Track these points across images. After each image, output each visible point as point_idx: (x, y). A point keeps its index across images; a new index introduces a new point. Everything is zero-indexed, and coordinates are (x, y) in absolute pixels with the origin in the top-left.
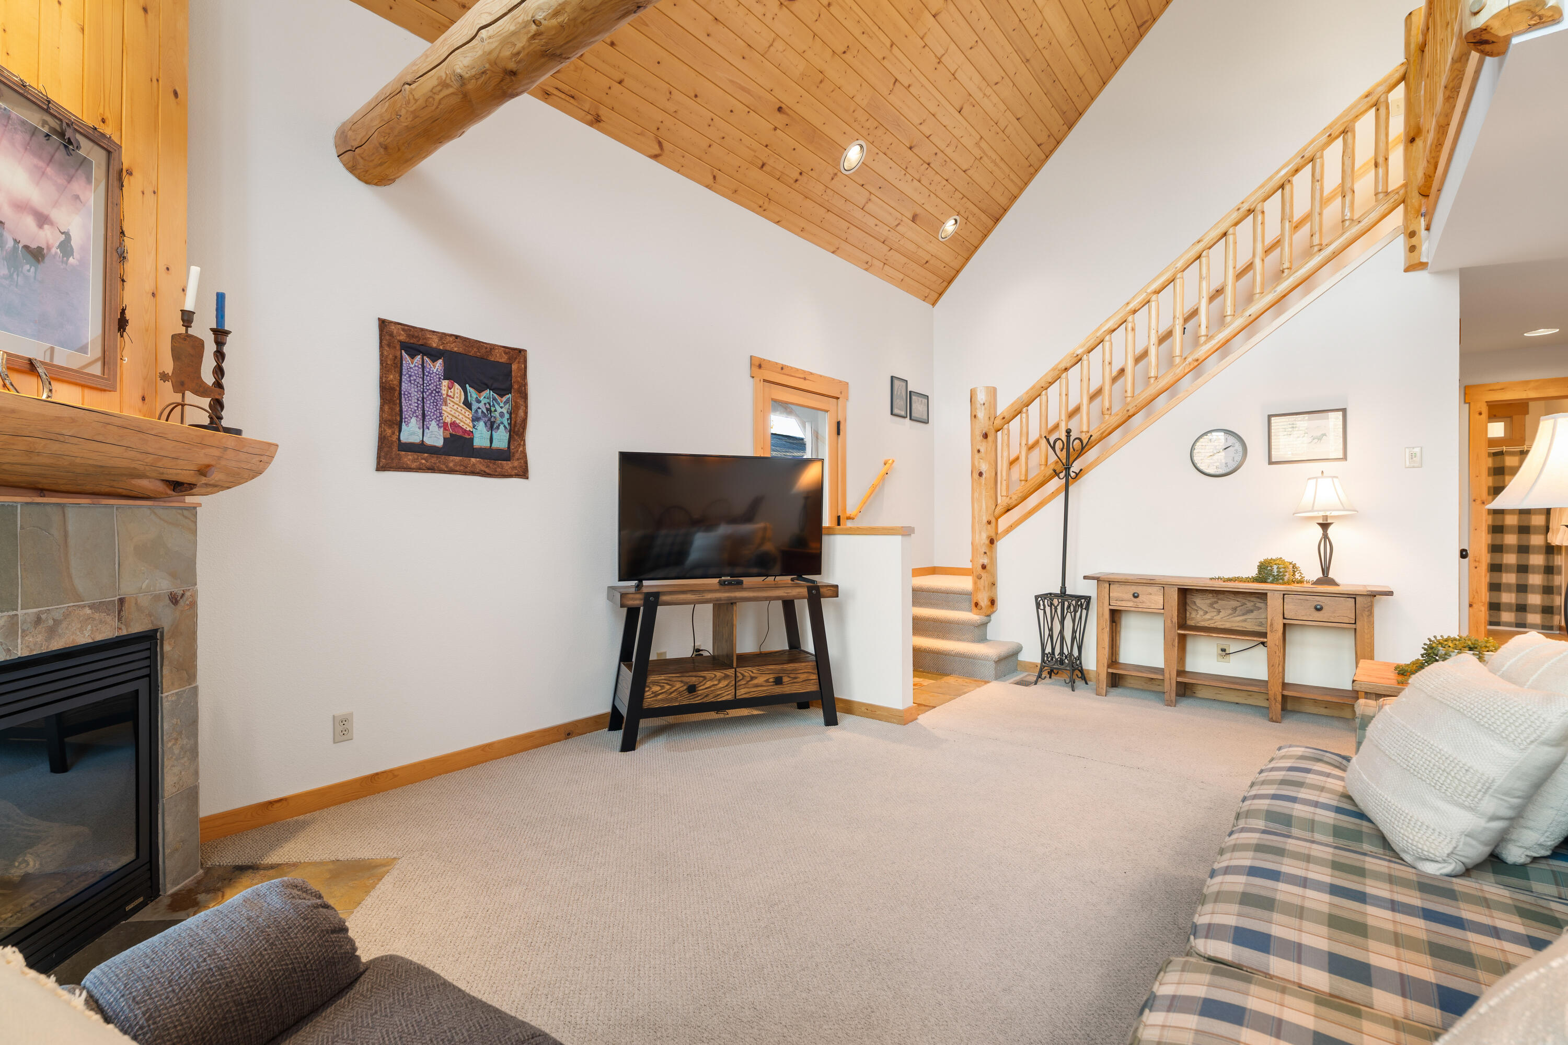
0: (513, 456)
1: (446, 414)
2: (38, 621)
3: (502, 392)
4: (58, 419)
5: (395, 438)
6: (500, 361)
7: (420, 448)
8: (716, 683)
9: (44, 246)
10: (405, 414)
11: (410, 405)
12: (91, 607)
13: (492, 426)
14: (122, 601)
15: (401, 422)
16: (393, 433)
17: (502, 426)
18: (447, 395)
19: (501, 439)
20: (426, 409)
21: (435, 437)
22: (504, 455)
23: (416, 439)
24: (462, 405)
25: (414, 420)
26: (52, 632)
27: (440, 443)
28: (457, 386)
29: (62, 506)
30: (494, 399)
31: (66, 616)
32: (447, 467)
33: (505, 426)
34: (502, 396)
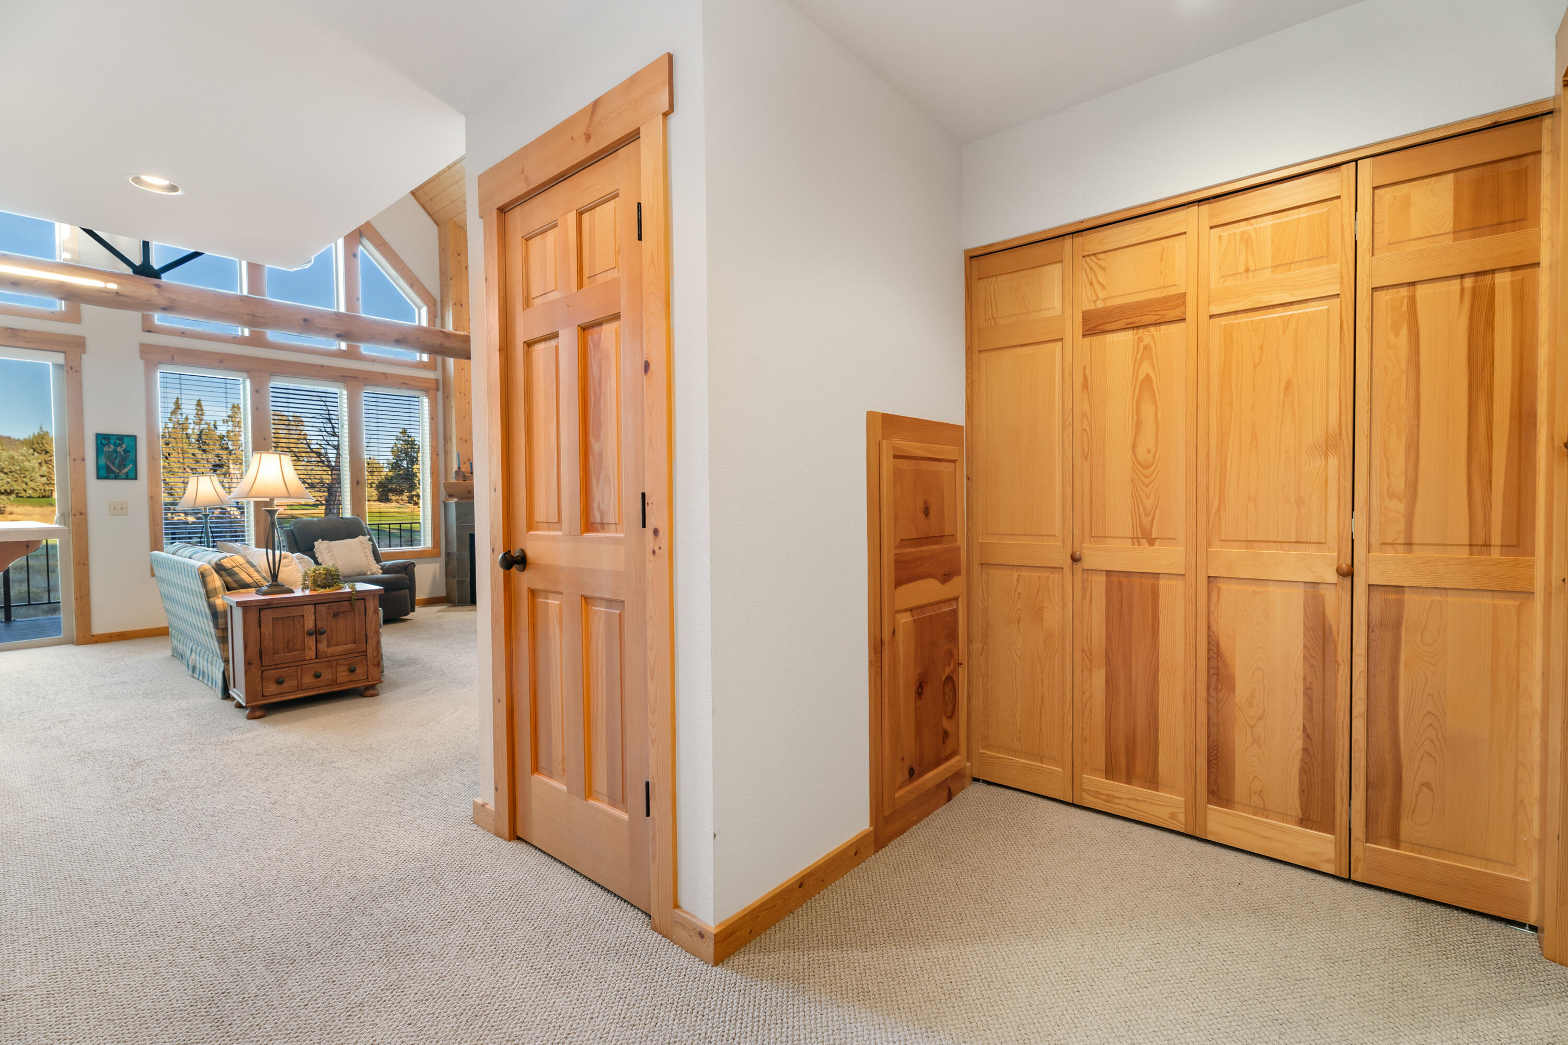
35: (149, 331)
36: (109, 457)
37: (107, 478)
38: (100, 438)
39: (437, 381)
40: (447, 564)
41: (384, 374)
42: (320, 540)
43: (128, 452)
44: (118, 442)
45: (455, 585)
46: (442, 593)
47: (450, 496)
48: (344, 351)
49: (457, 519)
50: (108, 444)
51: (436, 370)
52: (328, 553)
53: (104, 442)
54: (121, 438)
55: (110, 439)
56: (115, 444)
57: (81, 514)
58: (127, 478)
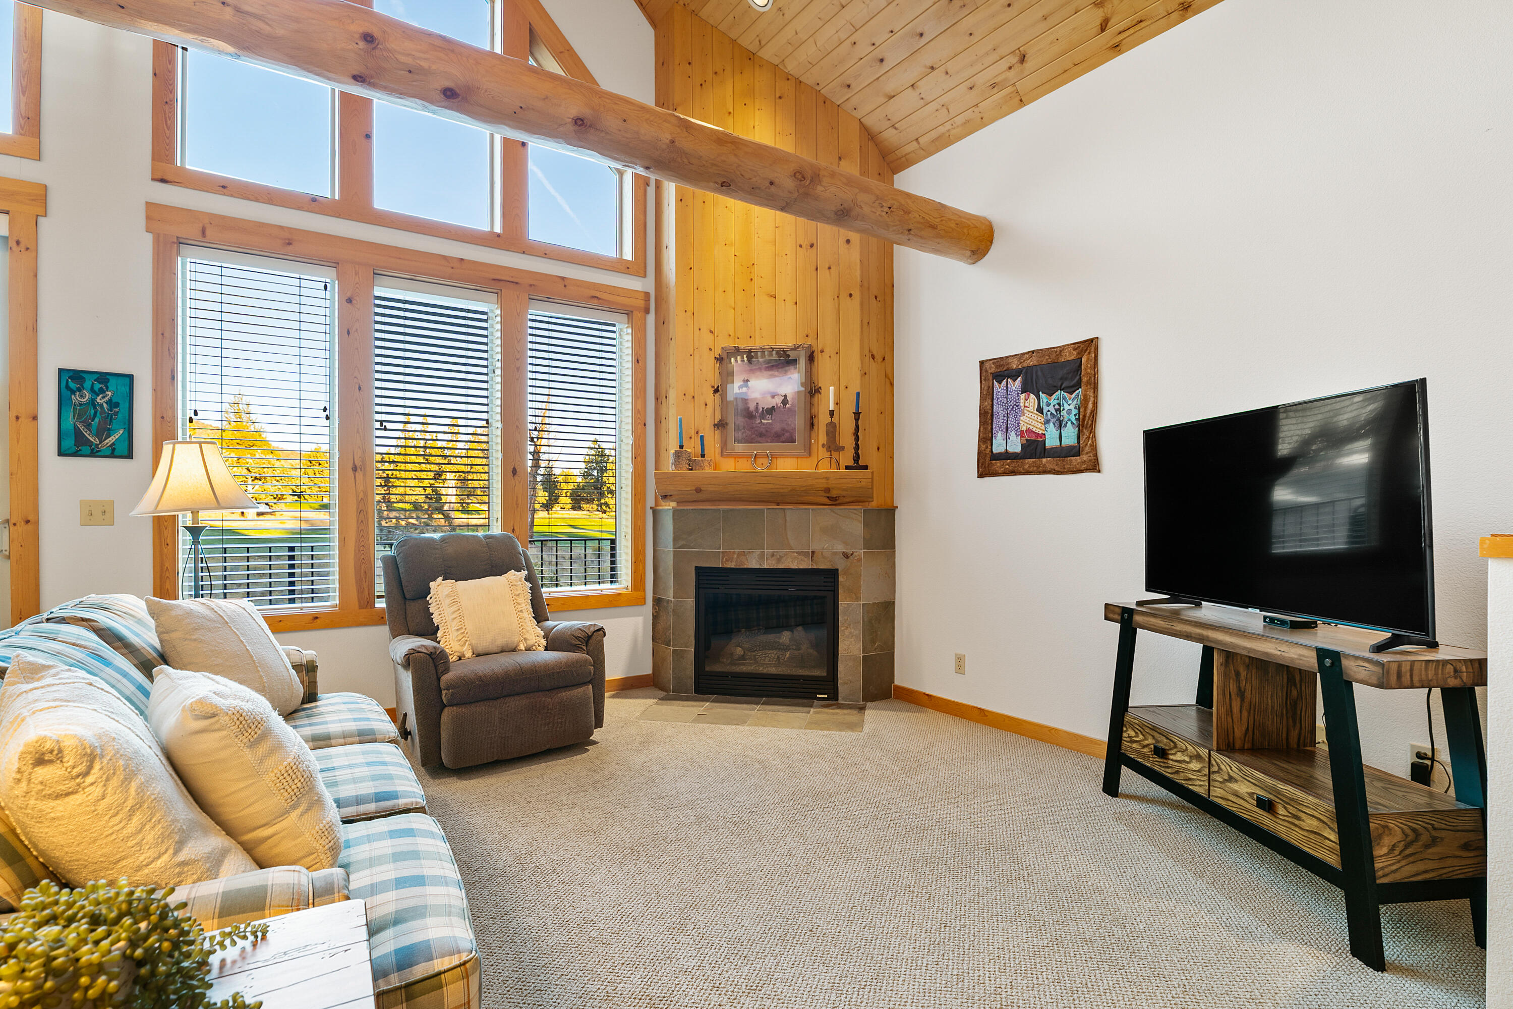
0: (1083, 451)
1: (1022, 423)
2: (773, 555)
3: (1071, 390)
4: (735, 477)
5: (988, 450)
6: (1070, 359)
7: (1006, 456)
8: (1187, 759)
9: (775, 405)
10: (994, 431)
11: (998, 422)
12: (797, 553)
13: (1060, 425)
14: (813, 552)
15: (992, 437)
16: (987, 447)
17: (1069, 423)
18: (1025, 406)
19: (1070, 436)
20: (1009, 422)
21: (1015, 445)
22: (1074, 451)
23: (1002, 449)
24: (1035, 412)
25: (1000, 434)
26: (779, 560)
27: (1018, 449)
28: (1032, 396)
29: (784, 509)
30: (1064, 398)
31: (786, 555)
32: (1023, 469)
33: (1072, 423)
34: (1071, 393)
35: (163, 181)
36: (80, 413)
37: (75, 454)
38: (65, 377)
39: (647, 294)
40: (655, 618)
41: (563, 278)
42: (441, 578)
43: (117, 405)
44: (97, 386)
45: (670, 658)
46: (646, 668)
47: (665, 497)
48: (499, 235)
49: (675, 539)
50: (79, 390)
51: (645, 276)
52: (450, 605)
53: (72, 385)
54: (103, 378)
55: (83, 379)
56: (92, 390)
57: (28, 522)
58: (113, 454)
